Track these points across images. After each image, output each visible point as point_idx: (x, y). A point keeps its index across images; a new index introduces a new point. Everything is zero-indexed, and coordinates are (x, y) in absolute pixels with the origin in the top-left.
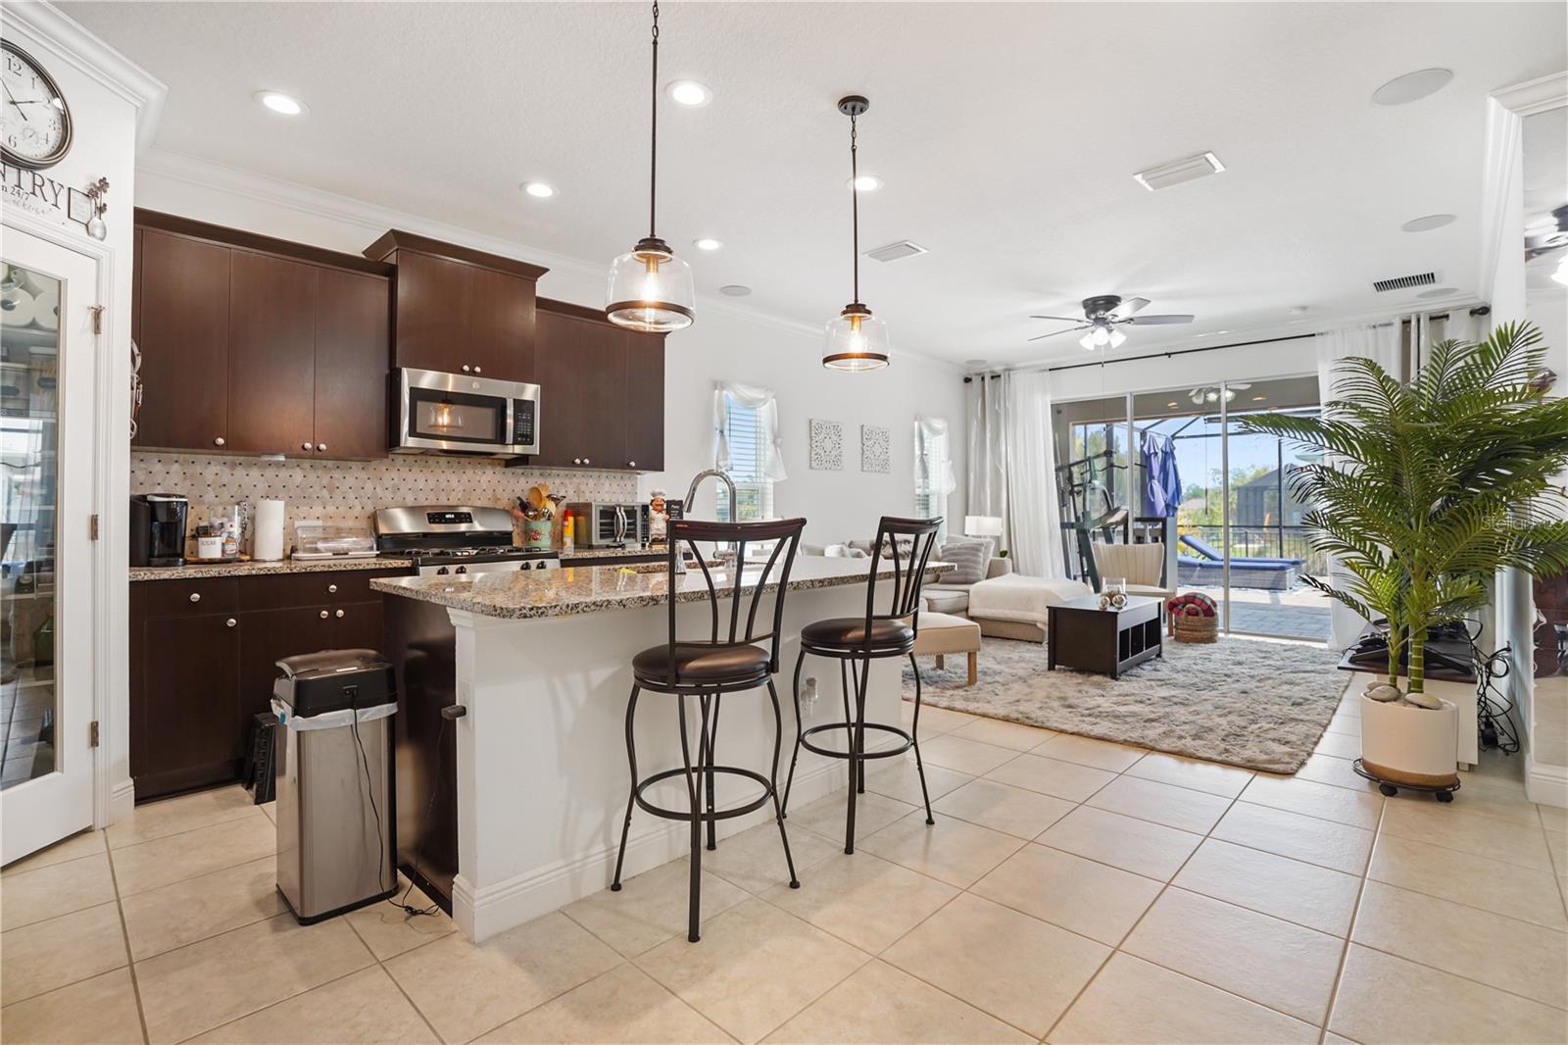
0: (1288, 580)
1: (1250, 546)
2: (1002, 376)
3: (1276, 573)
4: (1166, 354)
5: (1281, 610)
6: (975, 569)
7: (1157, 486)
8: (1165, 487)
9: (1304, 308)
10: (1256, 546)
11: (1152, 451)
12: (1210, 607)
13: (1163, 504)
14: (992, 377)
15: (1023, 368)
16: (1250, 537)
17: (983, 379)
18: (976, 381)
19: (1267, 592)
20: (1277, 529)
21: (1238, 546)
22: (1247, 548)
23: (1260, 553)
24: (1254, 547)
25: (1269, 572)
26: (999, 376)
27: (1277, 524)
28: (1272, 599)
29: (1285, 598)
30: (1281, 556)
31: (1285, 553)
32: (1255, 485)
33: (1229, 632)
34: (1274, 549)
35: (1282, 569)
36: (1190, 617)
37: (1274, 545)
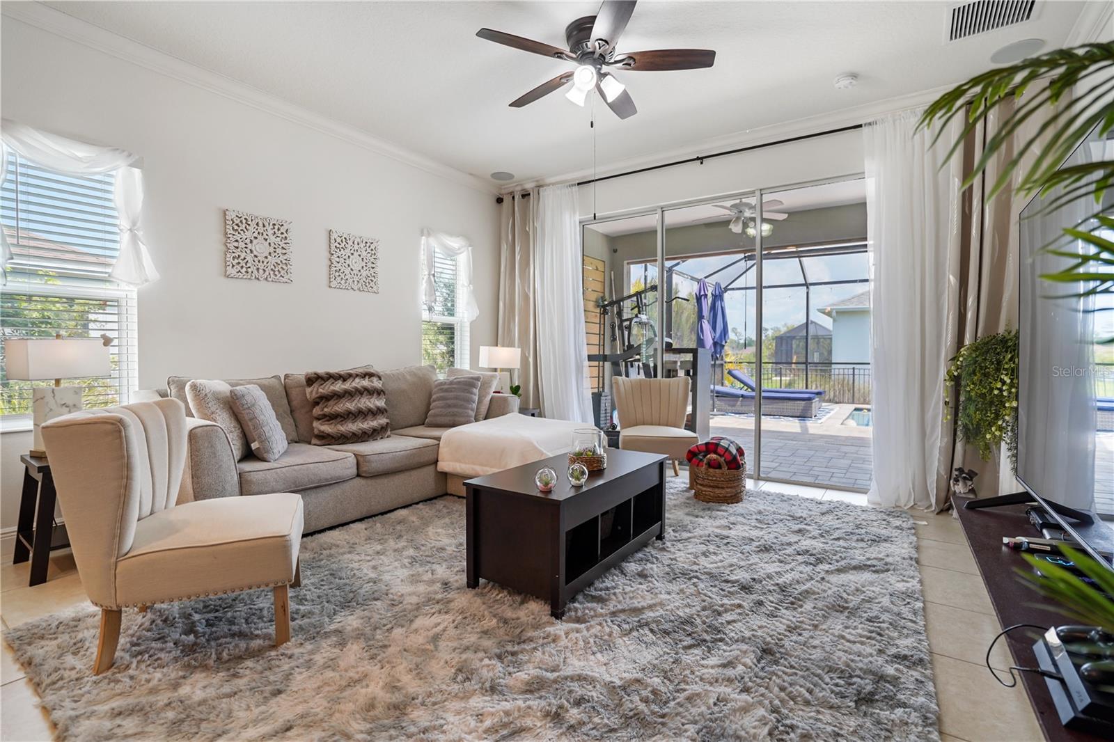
0: (813, 409)
1: (783, 378)
2: (531, 194)
3: (804, 402)
4: (698, 158)
5: (810, 440)
6: (468, 408)
7: (706, 326)
8: (714, 328)
9: (854, 76)
10: (788, 378)
11: (702, 293)
12: (735, 457)
13: (711, 342)
14: (523, 196)
15: (553, 184)
16: (783, 372)
17: (513, 198)
18: (507, 200)
19: (796, 420)
20: (804, 365)
21: (774, 379)
22: (781, 380)
23: (790, 384)
24: (786, 379)
25: (798, 402)
26: (529, 194)
27: (804, 360)
28: (801, 427)
29: (813, 426)
30: (807, 388)
31: (809, 386)
32: (788, 335)
33: (759, 478)
34: (801, 382)
35: (809, 399)
36: (711, 470)
37: (801, 378)
